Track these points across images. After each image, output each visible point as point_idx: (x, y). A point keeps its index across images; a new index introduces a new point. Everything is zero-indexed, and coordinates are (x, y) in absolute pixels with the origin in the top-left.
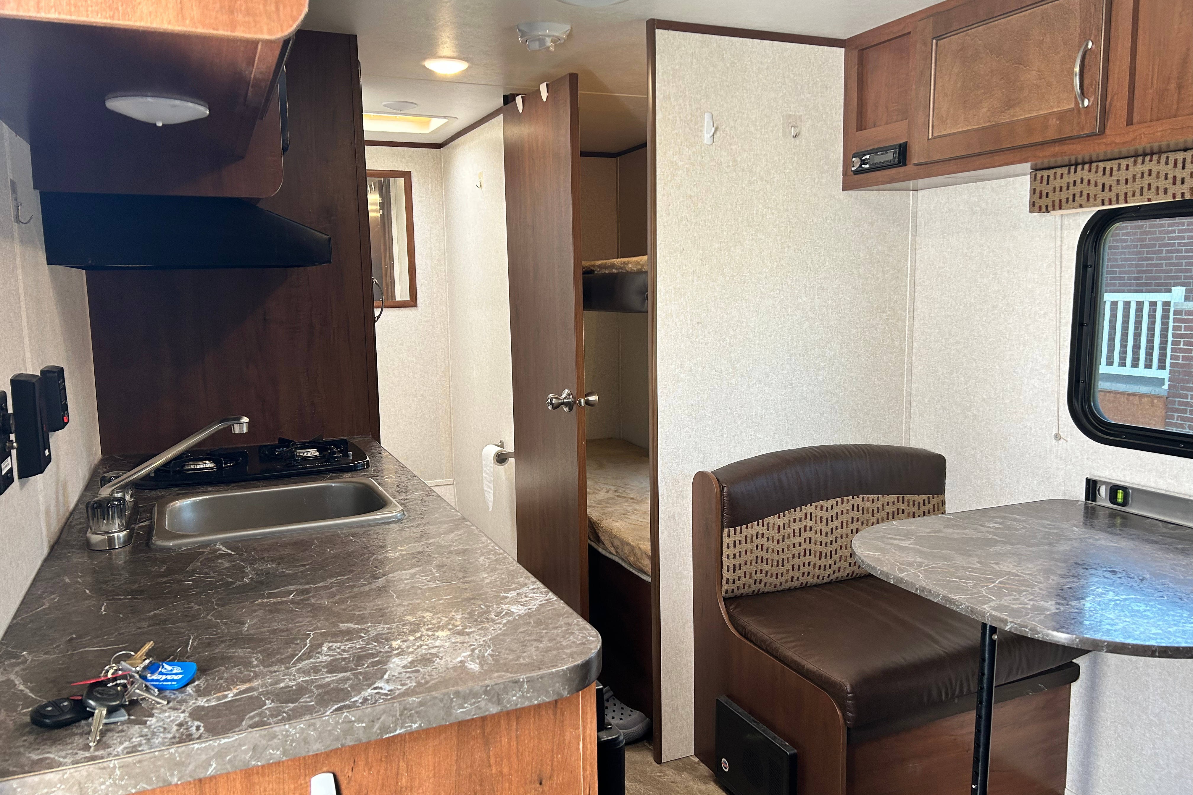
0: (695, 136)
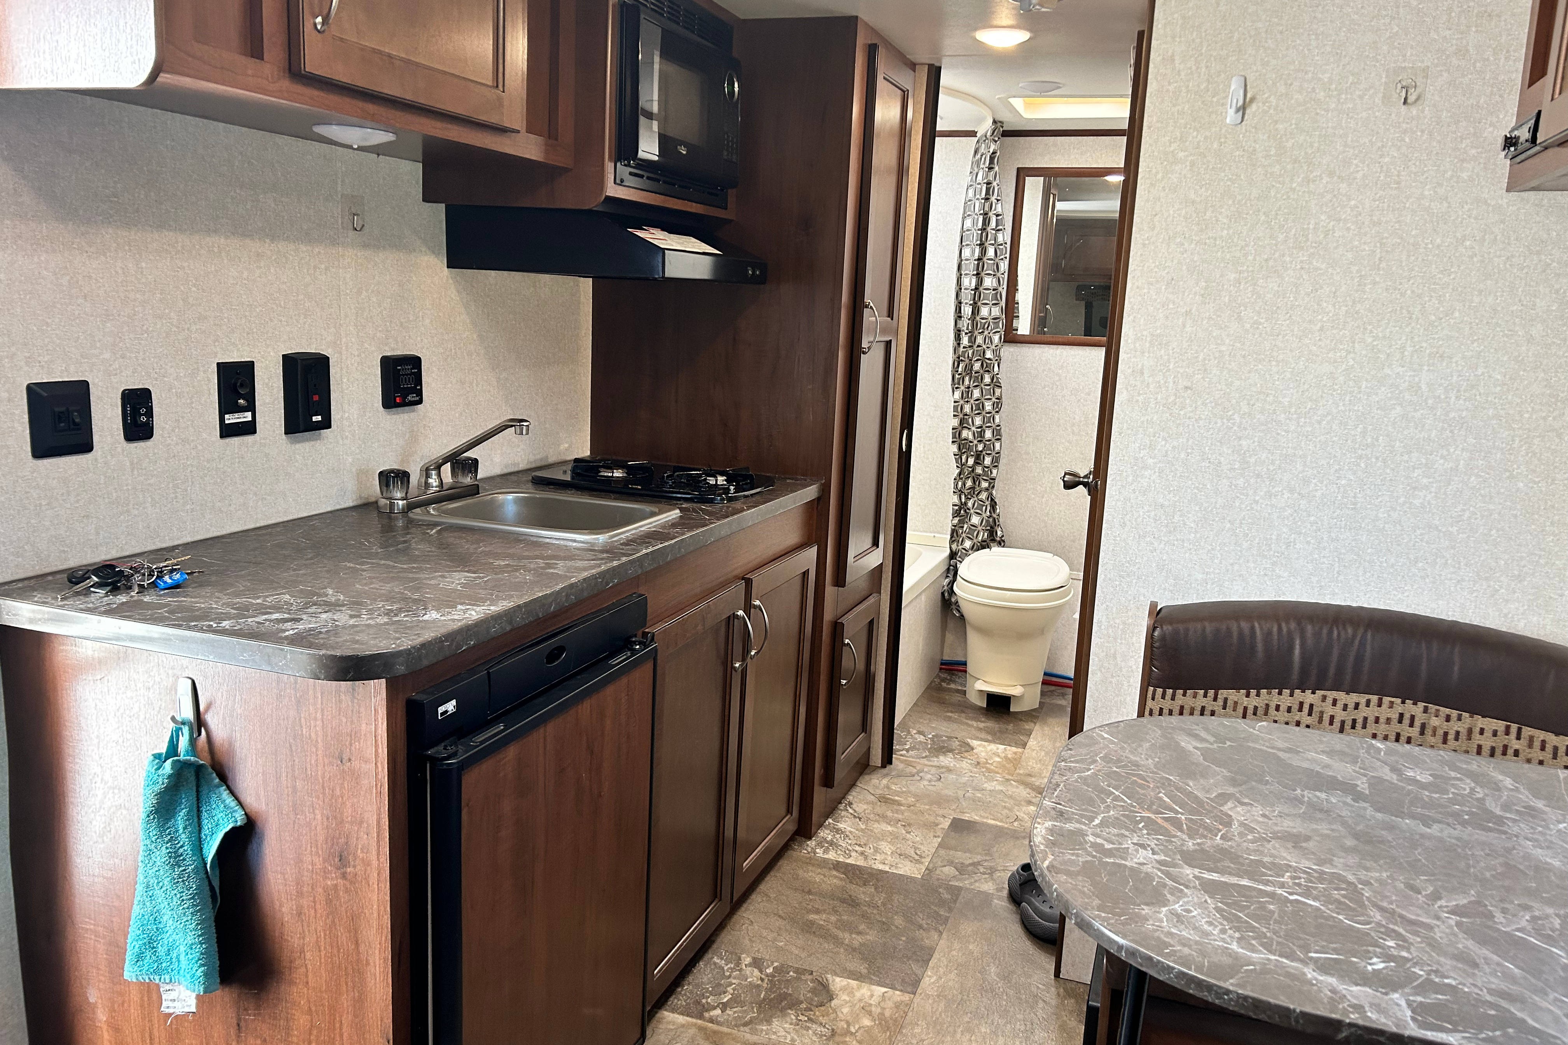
0: (1212, 112)
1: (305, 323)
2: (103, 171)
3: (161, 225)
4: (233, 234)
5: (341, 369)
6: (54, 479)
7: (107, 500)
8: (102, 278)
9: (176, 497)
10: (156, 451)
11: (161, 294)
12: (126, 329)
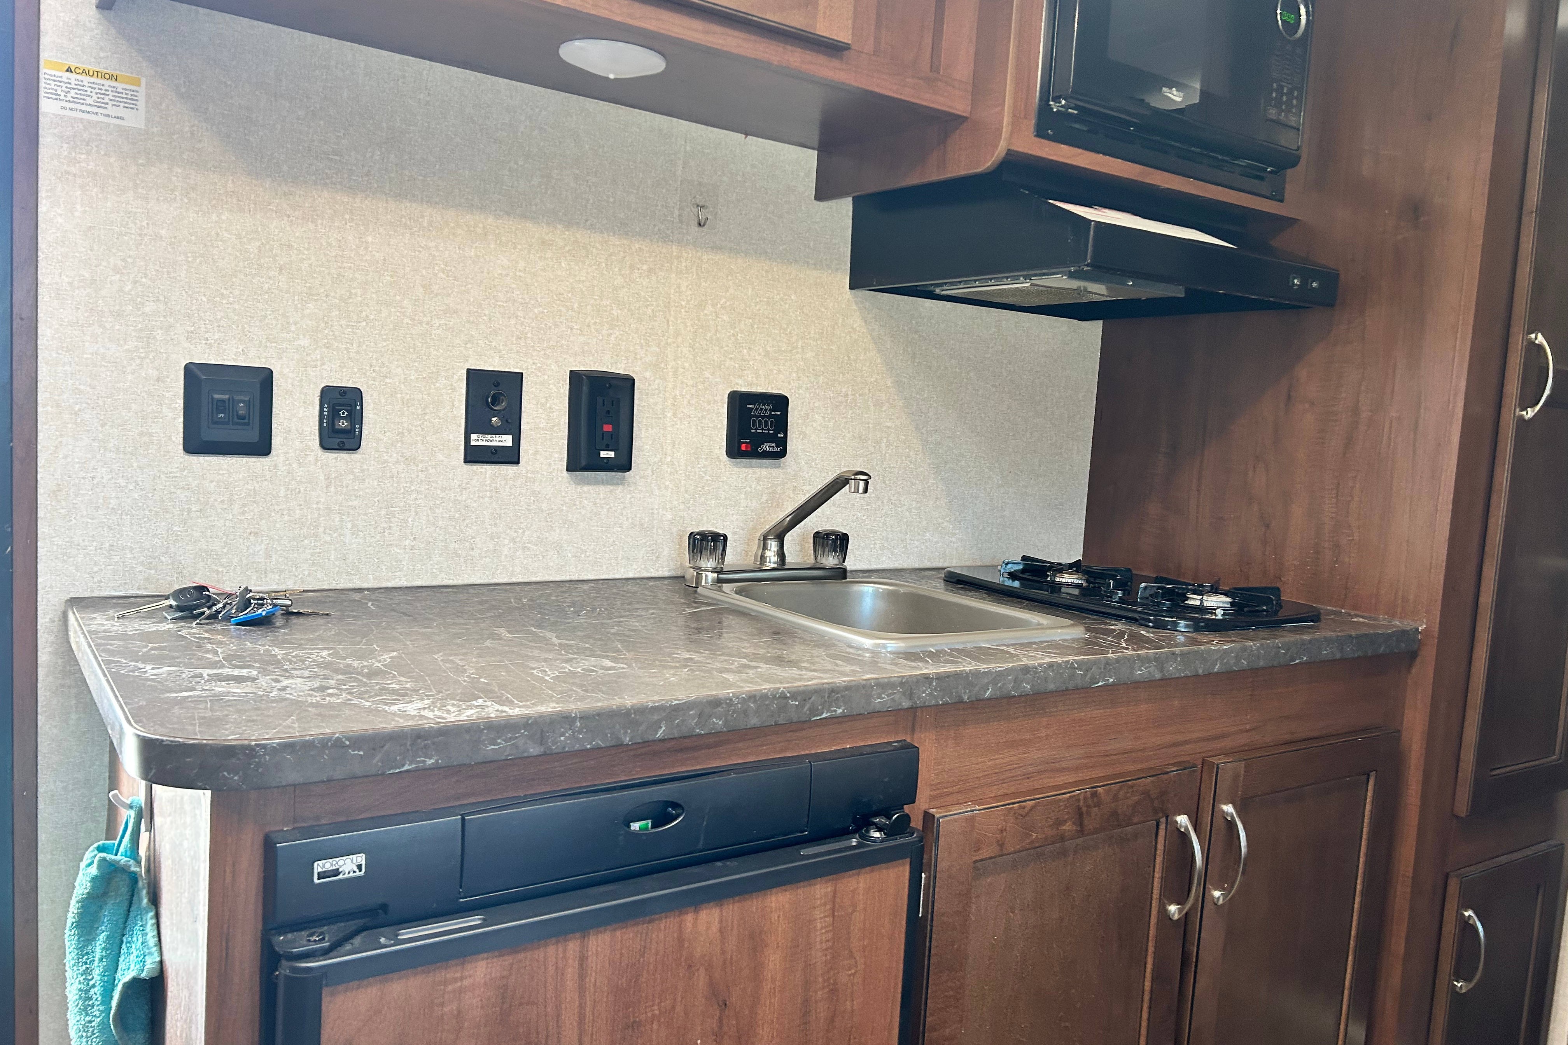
1: (609, 335)
2: (322, 123)
3: (401, 195)
4: (508, 214)
5: (665, 399)
6: (212, 481)
7: (286, 518)
8: (308, 249)
9: (390, 528)
10: (365, 467)
11: (392, 276)
12: (335, 313)
